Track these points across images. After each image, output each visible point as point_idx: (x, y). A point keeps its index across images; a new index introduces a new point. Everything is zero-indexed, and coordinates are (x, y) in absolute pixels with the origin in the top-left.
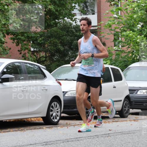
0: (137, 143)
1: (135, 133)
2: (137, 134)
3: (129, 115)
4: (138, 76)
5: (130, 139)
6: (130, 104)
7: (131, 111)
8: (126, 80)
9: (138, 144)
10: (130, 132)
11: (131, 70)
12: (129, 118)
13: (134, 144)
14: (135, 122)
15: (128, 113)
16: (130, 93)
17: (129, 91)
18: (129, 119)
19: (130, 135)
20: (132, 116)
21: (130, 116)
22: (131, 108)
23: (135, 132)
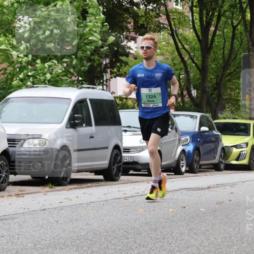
0: (17, 236)
1: (14, 218)
2: (18, 219)
3: (8, 185)
4: (24, 114)
5: (5, 230)
6: (10, 166)
7: (12, 178)
8: (3, 122)
9: (18, 239)
10: (6, 217)
11: (11, 104)
12: (9, 192)
13: (10, 238)
14: (18, 198)
15: (5, 182)
16: (9, 146)
17: (8, 141)
18: (7, 194)
19: (5, 222)
20: (14, 187)
21: (10, 188)
22: (11, 174)
23: (15, 216)
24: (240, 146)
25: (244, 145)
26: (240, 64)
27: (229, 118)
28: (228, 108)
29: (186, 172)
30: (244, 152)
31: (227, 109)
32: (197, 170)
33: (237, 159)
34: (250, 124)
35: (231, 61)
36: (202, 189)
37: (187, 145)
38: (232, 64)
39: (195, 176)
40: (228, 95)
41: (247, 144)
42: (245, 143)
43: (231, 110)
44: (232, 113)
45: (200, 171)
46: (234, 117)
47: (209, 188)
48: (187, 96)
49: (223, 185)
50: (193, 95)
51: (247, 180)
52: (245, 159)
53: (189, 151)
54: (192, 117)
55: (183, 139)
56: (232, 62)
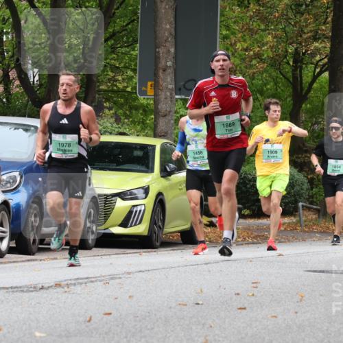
24: (131, 194)
25: (140, 193)
26: (136, 13)
27: (111, 133)
28: (110, 109)
29: (11, 250)
30: (139, 208)
31: (107, 111)
32: (34, 248)
33: (124, 224)
34: (153, 147)
35: (115, 7)
36: (42, 288)
37: (15, 190)
38: (118, 13)
39: (29, 260)
40: (109, 80)
41: (146, 190)
42: (142, 188)
43: (115, 113)
44: (118, 120)
45: (40, 250)
46: (121, 130)
47: (58, 285)
48: (17, 82)
49: (89, 280)
50: (32, 80)
51: (142, 268)
52: (140, 223)
53: (18, 206)
54: (26, 128)
55: (4, 177)
56: (118, 8)
